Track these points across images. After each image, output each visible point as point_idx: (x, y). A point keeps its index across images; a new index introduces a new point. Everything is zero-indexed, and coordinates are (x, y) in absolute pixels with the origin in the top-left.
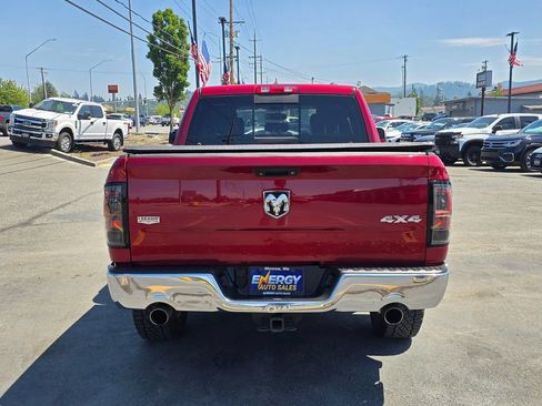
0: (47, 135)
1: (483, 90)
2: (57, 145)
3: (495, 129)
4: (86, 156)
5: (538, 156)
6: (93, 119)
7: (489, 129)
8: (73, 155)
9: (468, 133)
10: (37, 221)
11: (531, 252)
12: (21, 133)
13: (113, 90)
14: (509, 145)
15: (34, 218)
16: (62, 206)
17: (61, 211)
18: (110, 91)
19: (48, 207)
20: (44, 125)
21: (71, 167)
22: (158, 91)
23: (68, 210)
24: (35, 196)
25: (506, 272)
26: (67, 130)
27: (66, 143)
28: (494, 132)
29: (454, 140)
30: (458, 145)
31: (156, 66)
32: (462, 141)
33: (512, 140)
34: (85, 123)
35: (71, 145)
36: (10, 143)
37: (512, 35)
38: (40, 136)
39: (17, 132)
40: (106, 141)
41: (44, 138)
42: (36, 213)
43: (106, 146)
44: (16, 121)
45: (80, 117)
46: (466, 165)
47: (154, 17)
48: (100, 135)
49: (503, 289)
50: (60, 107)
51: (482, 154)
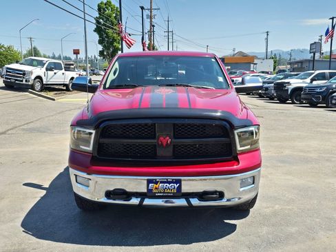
0: (26, 81)
1: (314, 54)
2: (32, 87)
3: (312, 80)
4: (50, 94)
5: (335, 98)
6: (55, 71)
7: (308, 80)
8: (42, 94)
9: (295, 83)
10: (10, 132)
11: (302, 154)
12: (10, 79)
13: (76, 52)
14: (318, 90)
15: (8, 130)
16: (27, 123)
17: (25, 127)
18: (74, 53)
19: (18, 124)
20: (24, 74)
21: (40, 101)
22: (101, 53)
23: (31, 126)
24: (12, 118)
25: (279, 164)
26: (39, 77)
27: (38, 86)
28: (311, 82)
29: (285, 87)
30: (288, 90)
31: (100, 37)
32: (290, 88)
33: (321, 87)
34: (51, 73)
35: (41, 87)
36: (4, 85)
37: (333, 18)
38: (22, 81)
39: (8, 79)
40: (64, 85)
41: (24, 82)
42: (10, 127)
43: (65, 88)
44: (7, 72)
45: (47, 70)
46: (293, 103)
47: (99, 6)
48: (61, 81)
49: (272, 173)
50: (35, 63)
51: (302, 96)
